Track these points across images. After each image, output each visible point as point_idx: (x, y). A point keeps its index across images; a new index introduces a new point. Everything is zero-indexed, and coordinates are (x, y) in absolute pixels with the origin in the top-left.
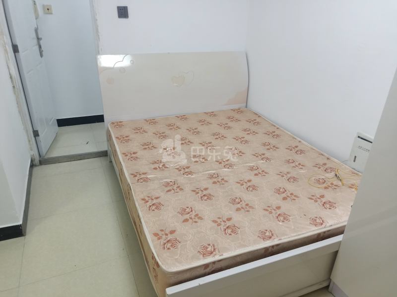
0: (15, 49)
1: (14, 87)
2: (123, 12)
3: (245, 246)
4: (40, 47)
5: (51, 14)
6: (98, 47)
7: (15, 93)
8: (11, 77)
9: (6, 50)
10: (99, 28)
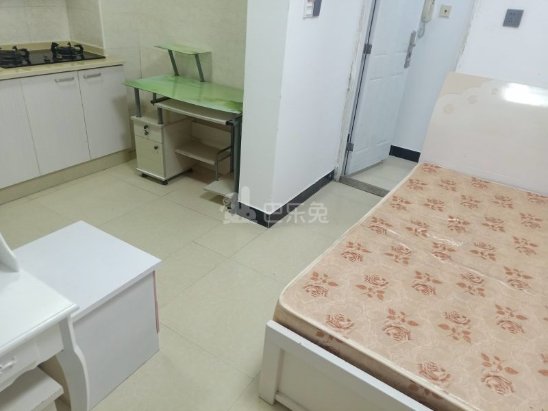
0: (367, 49)
1: (349, 89)
2: (513, 18)
3: (387, 356)
4: (409, 55)
5: (447, 17)
6: (457, 62)
7: (347, 97)
8: (350, 79)
9: (356, 49)
10: (468, 37)
